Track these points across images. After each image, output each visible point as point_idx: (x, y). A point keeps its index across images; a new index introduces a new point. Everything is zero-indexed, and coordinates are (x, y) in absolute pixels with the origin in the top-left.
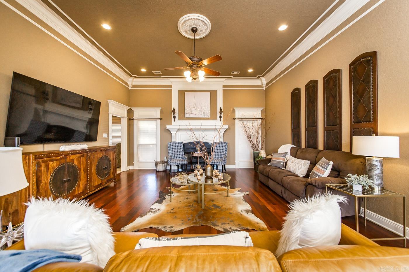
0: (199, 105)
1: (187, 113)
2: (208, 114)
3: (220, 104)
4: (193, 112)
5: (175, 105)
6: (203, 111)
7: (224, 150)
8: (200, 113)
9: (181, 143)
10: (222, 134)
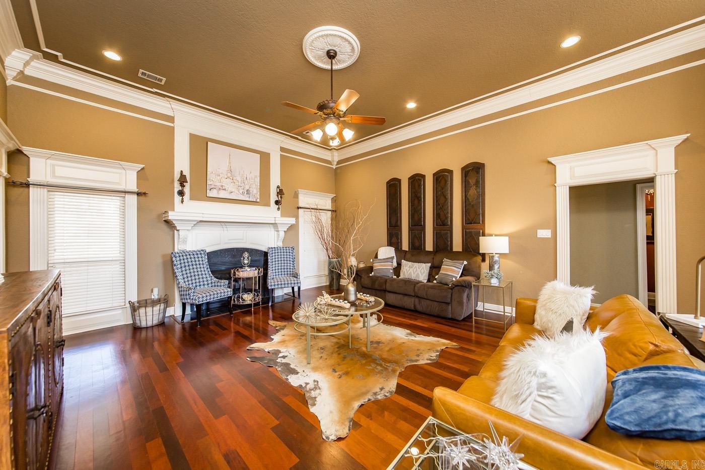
0: (239, 174)
1: (212, 187)
2: (256, 194)
3: (275, 180)
4: (226, 187)
5: (182, 163)
6: (247, 187)
7: (290, 261)
8: (241, 192)
9: (202, 252)
10: (282, 234)
